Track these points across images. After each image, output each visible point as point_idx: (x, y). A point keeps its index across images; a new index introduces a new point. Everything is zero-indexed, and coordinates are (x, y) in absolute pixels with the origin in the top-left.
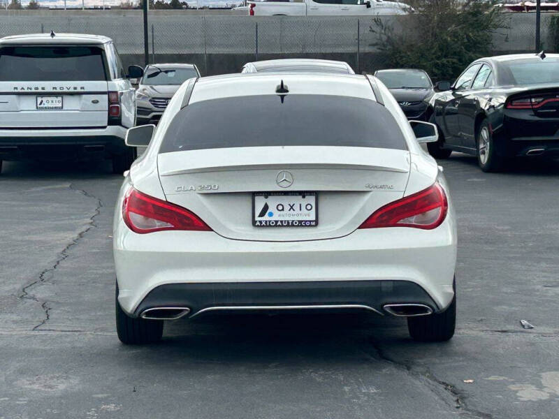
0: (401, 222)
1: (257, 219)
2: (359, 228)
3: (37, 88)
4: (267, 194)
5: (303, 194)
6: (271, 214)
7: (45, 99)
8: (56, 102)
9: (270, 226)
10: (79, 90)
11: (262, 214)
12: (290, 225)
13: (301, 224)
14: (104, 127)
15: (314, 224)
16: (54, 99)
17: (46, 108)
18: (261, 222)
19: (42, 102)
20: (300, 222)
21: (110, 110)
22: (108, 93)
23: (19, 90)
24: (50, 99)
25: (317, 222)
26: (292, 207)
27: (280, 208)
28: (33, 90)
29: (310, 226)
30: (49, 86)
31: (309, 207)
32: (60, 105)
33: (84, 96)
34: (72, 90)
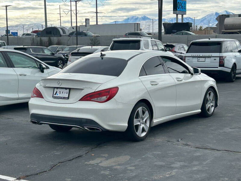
0: (92, 100)
1: (54, 95)
2: (79, 101)
3: (198, 55)
4: (57, 88)
5: (66, 89)
6: (57, 94)
7: (200, 58)
8: (203, 59)
9: (56, 98)
10: (210, 56)
11: (55, 94)
12: (61, 98)
13: (64, 98)
14: (217, 67)
15: (67, 98)
16: (203, 58)
17: (200, 61)
18: (54, 97)
19: (199, 59)
20: (64, 97)
21: (220, 62)
22: (220, 57)
23: (193, 56)
24: (202, 58)
25: (68, 98)
26: (63, 93)
27: (60, 92)
28: (197, 56)
29: (66, 99)
30: (201, 54)
31: (67, 93)
32: (204, 60)
33: (212, 58)
34: (208, 56)
